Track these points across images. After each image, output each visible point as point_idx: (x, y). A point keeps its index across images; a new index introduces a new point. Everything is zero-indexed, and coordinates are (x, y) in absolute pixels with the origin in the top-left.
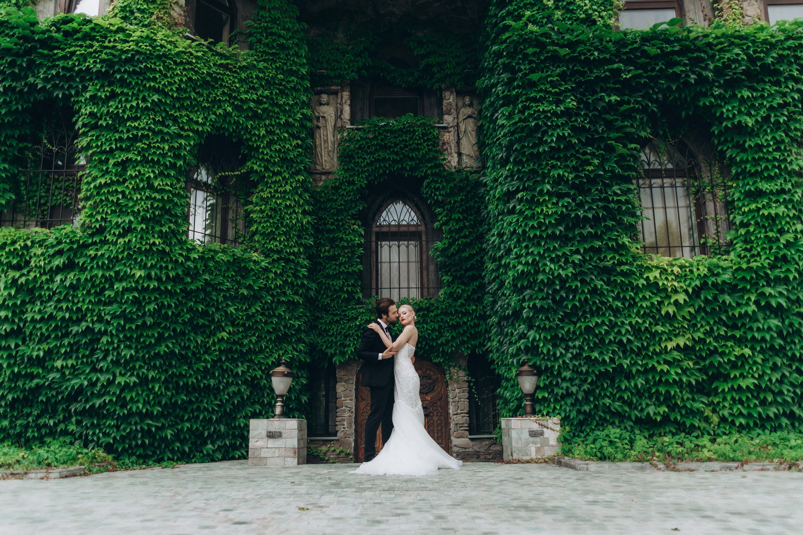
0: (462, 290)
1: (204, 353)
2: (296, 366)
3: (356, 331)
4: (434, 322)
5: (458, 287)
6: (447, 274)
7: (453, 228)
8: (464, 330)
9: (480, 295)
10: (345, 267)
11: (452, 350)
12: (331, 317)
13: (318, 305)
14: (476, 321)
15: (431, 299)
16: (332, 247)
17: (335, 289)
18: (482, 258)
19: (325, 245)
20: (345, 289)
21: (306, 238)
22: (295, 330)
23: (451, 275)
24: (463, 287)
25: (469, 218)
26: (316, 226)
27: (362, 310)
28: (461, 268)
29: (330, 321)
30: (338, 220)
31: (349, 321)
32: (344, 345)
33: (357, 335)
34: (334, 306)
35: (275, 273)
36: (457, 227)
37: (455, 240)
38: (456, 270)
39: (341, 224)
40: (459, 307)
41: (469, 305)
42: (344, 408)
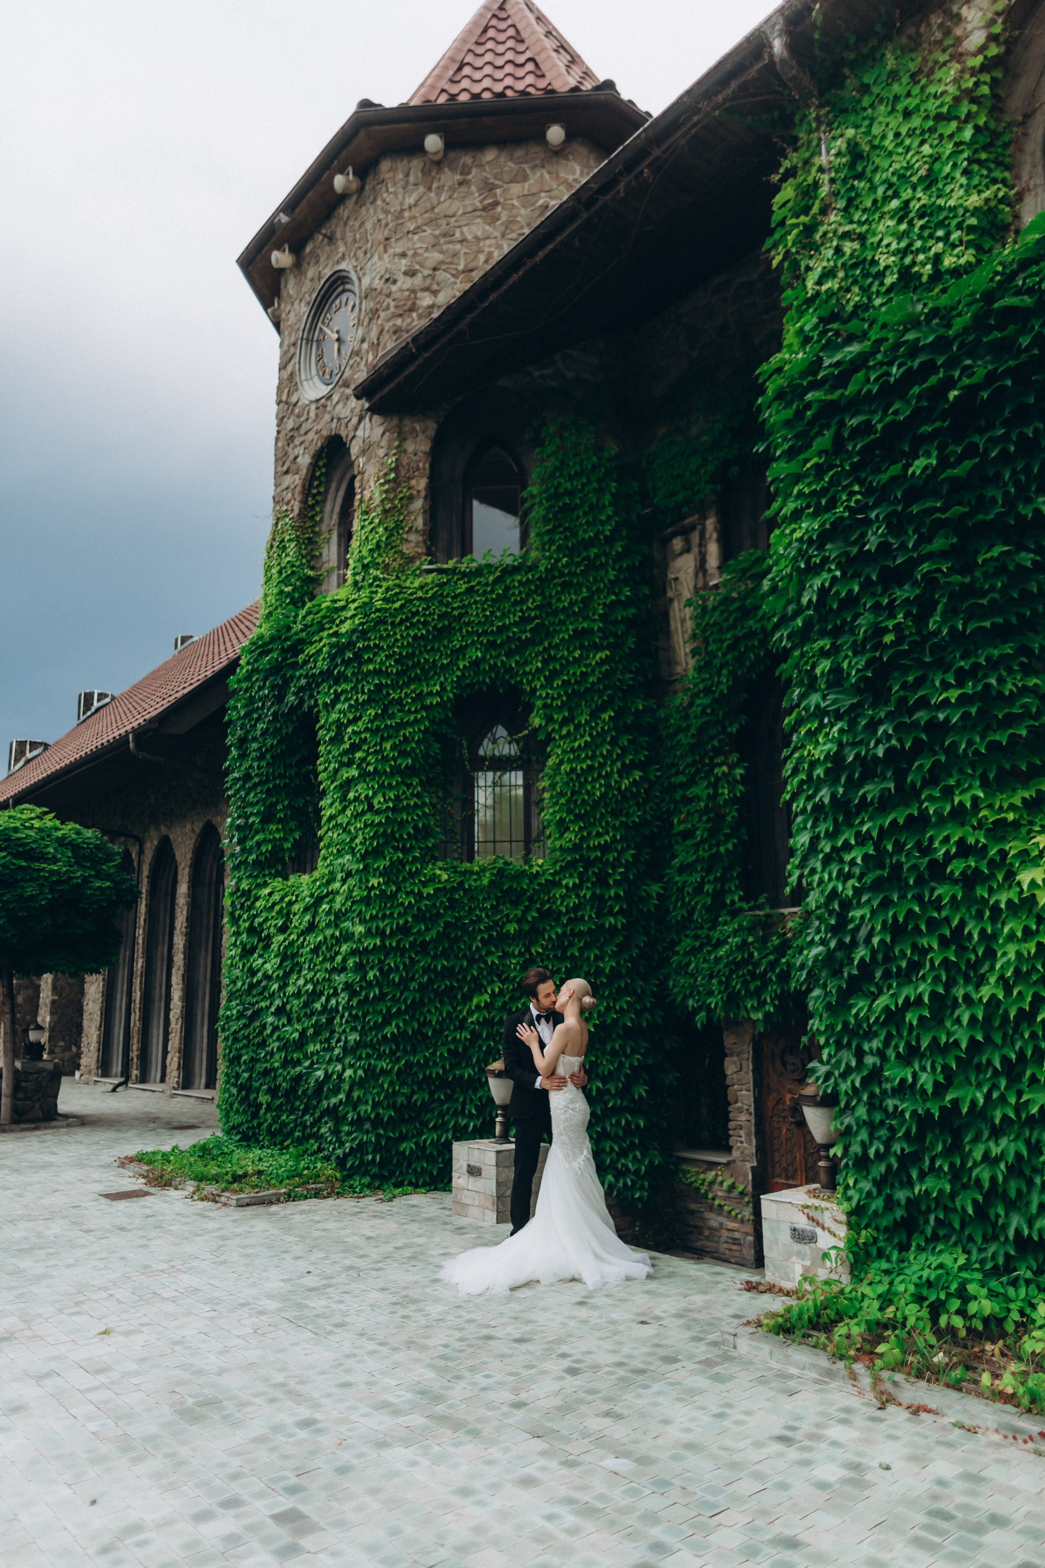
1: (455, 1029)
2: (619, 1036)
16: (690, 813)
19: (677, 812)
22: (607, 977)
35: (567, 886)
42: (739, 1104)
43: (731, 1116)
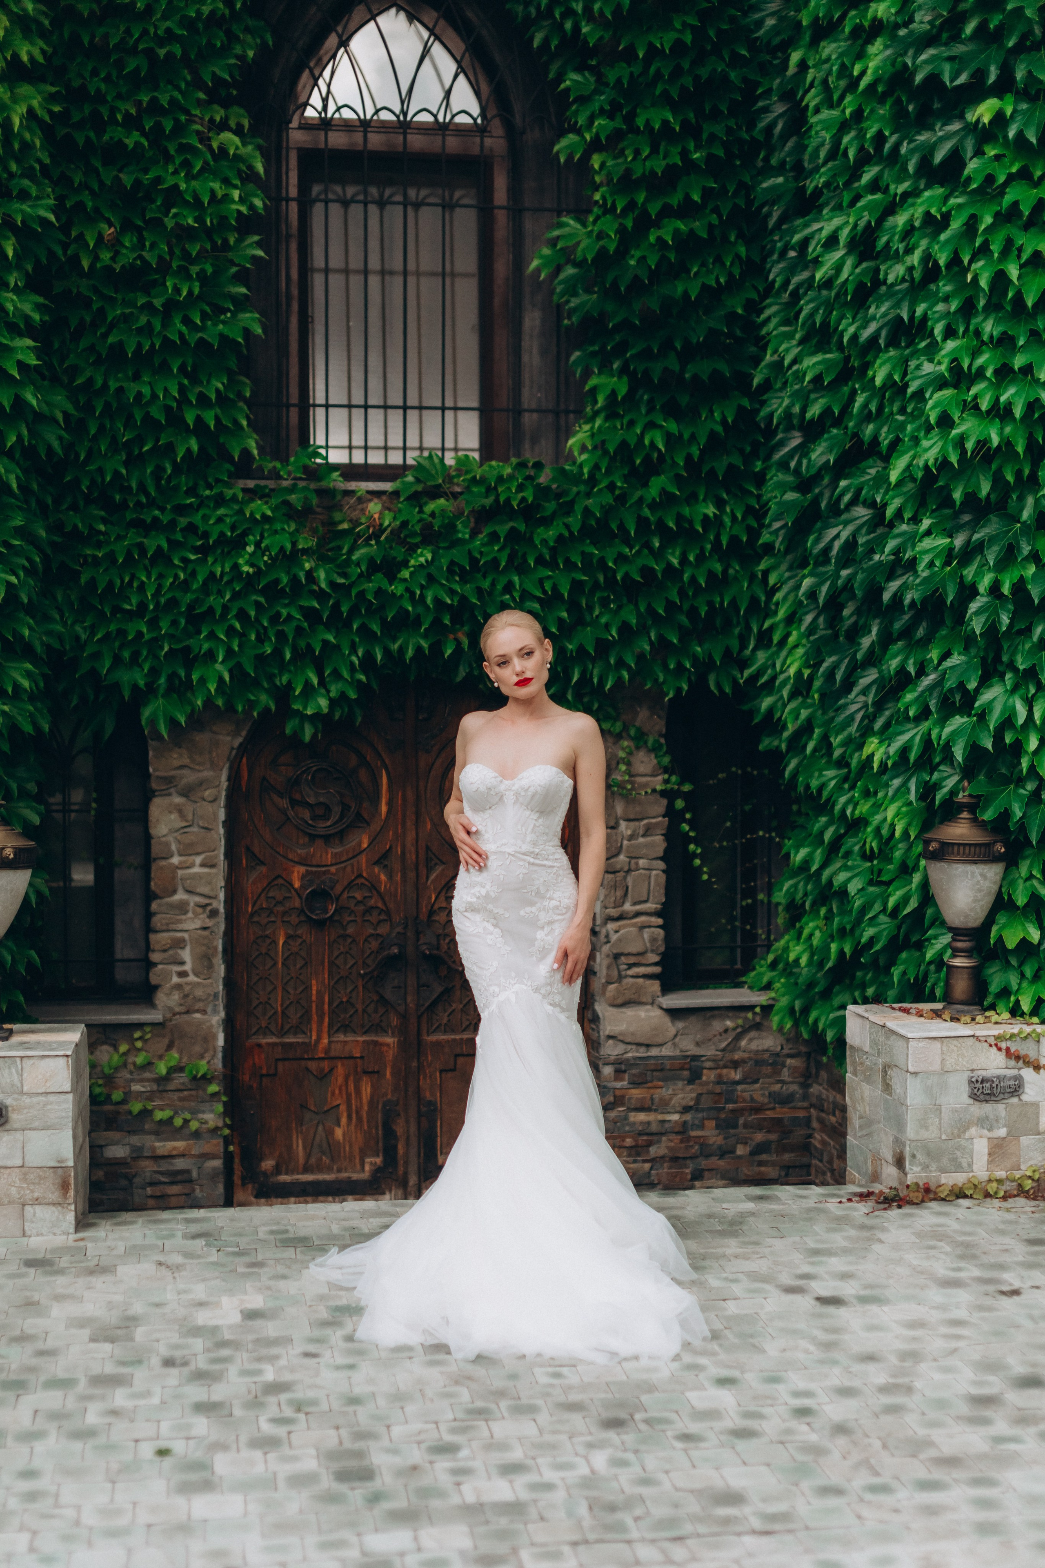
0: (669, 438)
3: (236, 596)
4: (552, 564)
5: (651, 425)
6: (605, 366)
7: (638, 173)
8: (670, 606)
9: (737, 460)
10: (187, 321)
11: (619, 680)
12: (132, 537)
13: (77, 482)
14: (718, 567)
15: (538, 466)
16: (127, 226)
17: (147, 417)
18: (753, 307)
19: (96, 216)
20: (190, 418)
21: (24, 195)
23: (624, 370)
24: (672, 427)
25: (708, 129)
26: (61, 132)
27: (260, 508)
28: (667, 346)
29: (129, 555)
30: (154, 107)
31: (204, 550)
32: (188, 658)
33: (242, 615)
34: (142, 488)
36: (658, 165)
37: (645, 223)
38: (646, 354)
39: (168, 125)
40: (653, 506)
41: (692, 499)
42: (180, 896)
43: (157, 921)
